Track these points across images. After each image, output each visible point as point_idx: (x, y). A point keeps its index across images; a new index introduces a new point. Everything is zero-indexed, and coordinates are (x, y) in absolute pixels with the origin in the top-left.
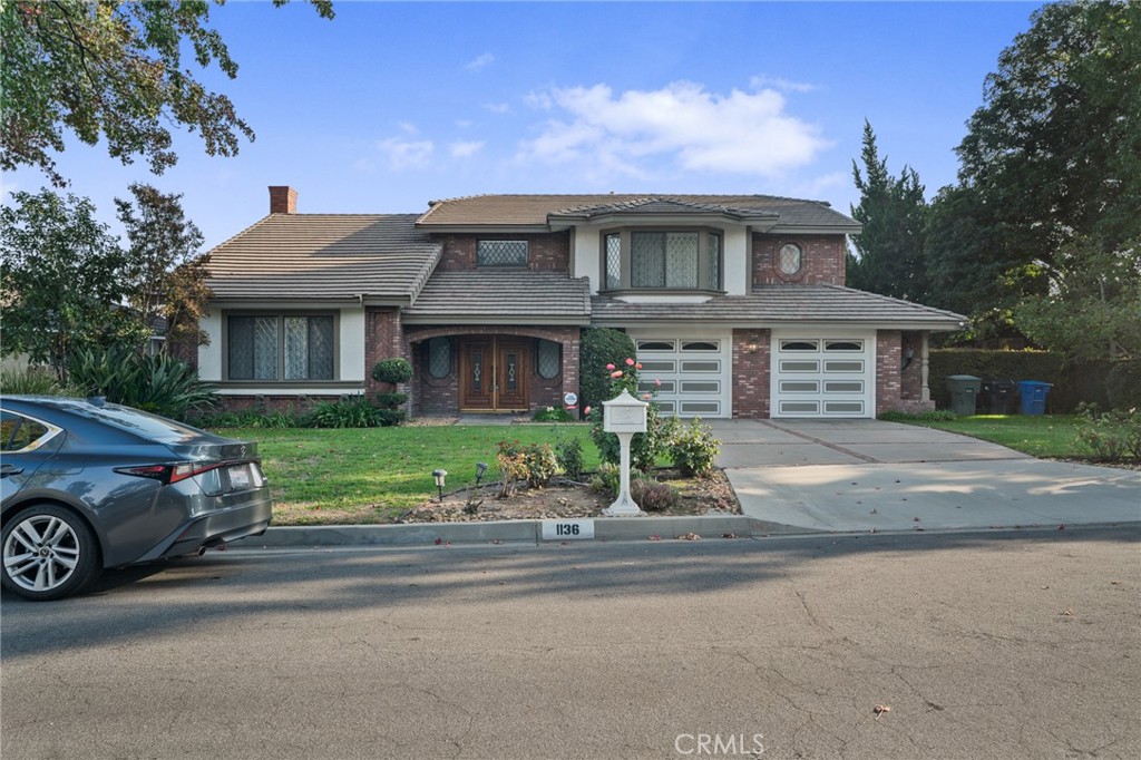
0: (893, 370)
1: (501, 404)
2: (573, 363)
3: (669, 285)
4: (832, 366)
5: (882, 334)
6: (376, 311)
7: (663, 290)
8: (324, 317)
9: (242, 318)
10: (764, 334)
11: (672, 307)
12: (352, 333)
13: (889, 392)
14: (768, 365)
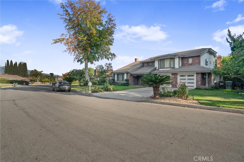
0: (199, 80)
4: (188, 79)
5: (197, 73)
6: (127, 73)
7: (164, 68)
8: (123, 74)
9: (118, 74)
10: (177, 74)
11: (164, 71)
12: (125, 76)
13: (198, 84)
14: (177, 79)
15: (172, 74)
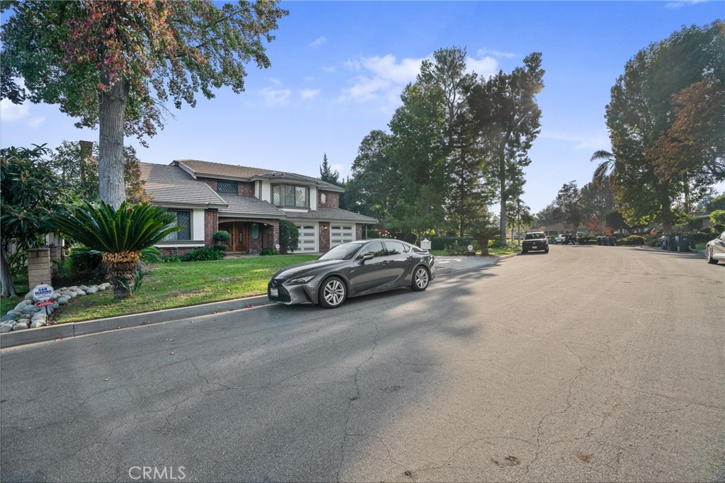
0: (360, 236)
1: (237, 250)
2: (276, 233)
3: (297, 205)
4: (344, 235)
5: (357, 224)
6: (210, 211)
7: (295, 207)
8: (184, 212)
10: (328, 224)
12: (199, 220)
14: (329, 234)
15: (320, 223)
